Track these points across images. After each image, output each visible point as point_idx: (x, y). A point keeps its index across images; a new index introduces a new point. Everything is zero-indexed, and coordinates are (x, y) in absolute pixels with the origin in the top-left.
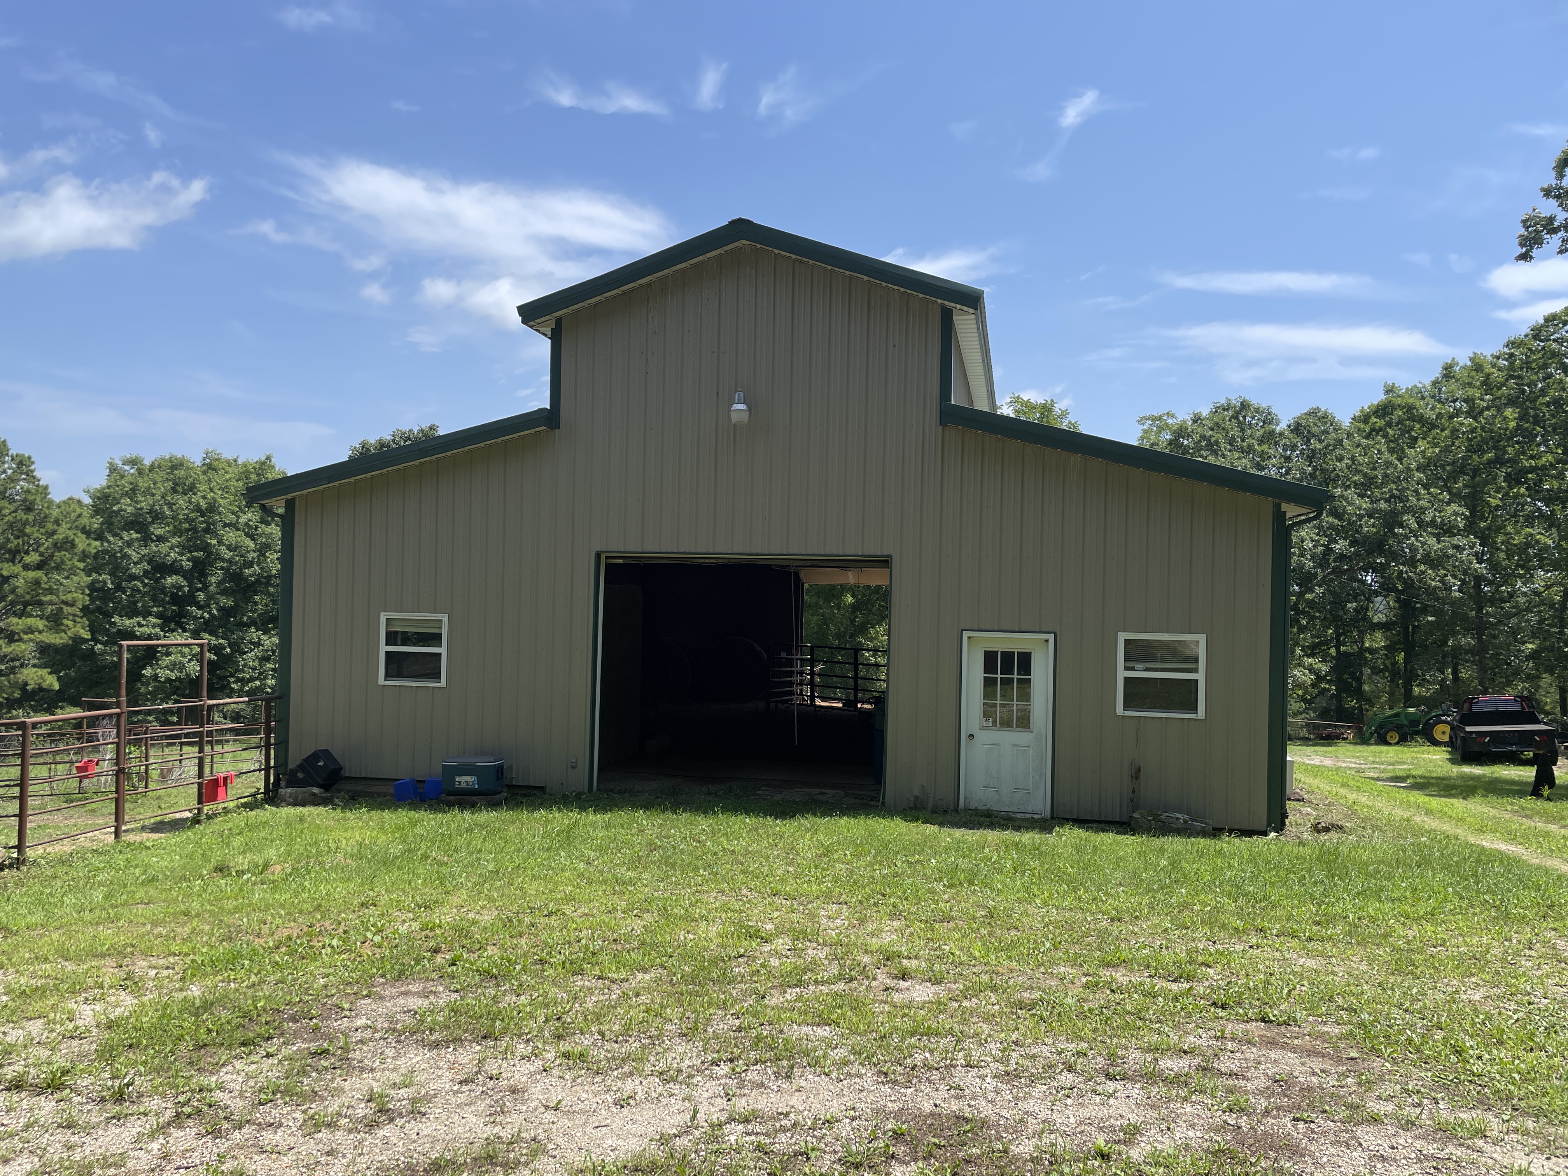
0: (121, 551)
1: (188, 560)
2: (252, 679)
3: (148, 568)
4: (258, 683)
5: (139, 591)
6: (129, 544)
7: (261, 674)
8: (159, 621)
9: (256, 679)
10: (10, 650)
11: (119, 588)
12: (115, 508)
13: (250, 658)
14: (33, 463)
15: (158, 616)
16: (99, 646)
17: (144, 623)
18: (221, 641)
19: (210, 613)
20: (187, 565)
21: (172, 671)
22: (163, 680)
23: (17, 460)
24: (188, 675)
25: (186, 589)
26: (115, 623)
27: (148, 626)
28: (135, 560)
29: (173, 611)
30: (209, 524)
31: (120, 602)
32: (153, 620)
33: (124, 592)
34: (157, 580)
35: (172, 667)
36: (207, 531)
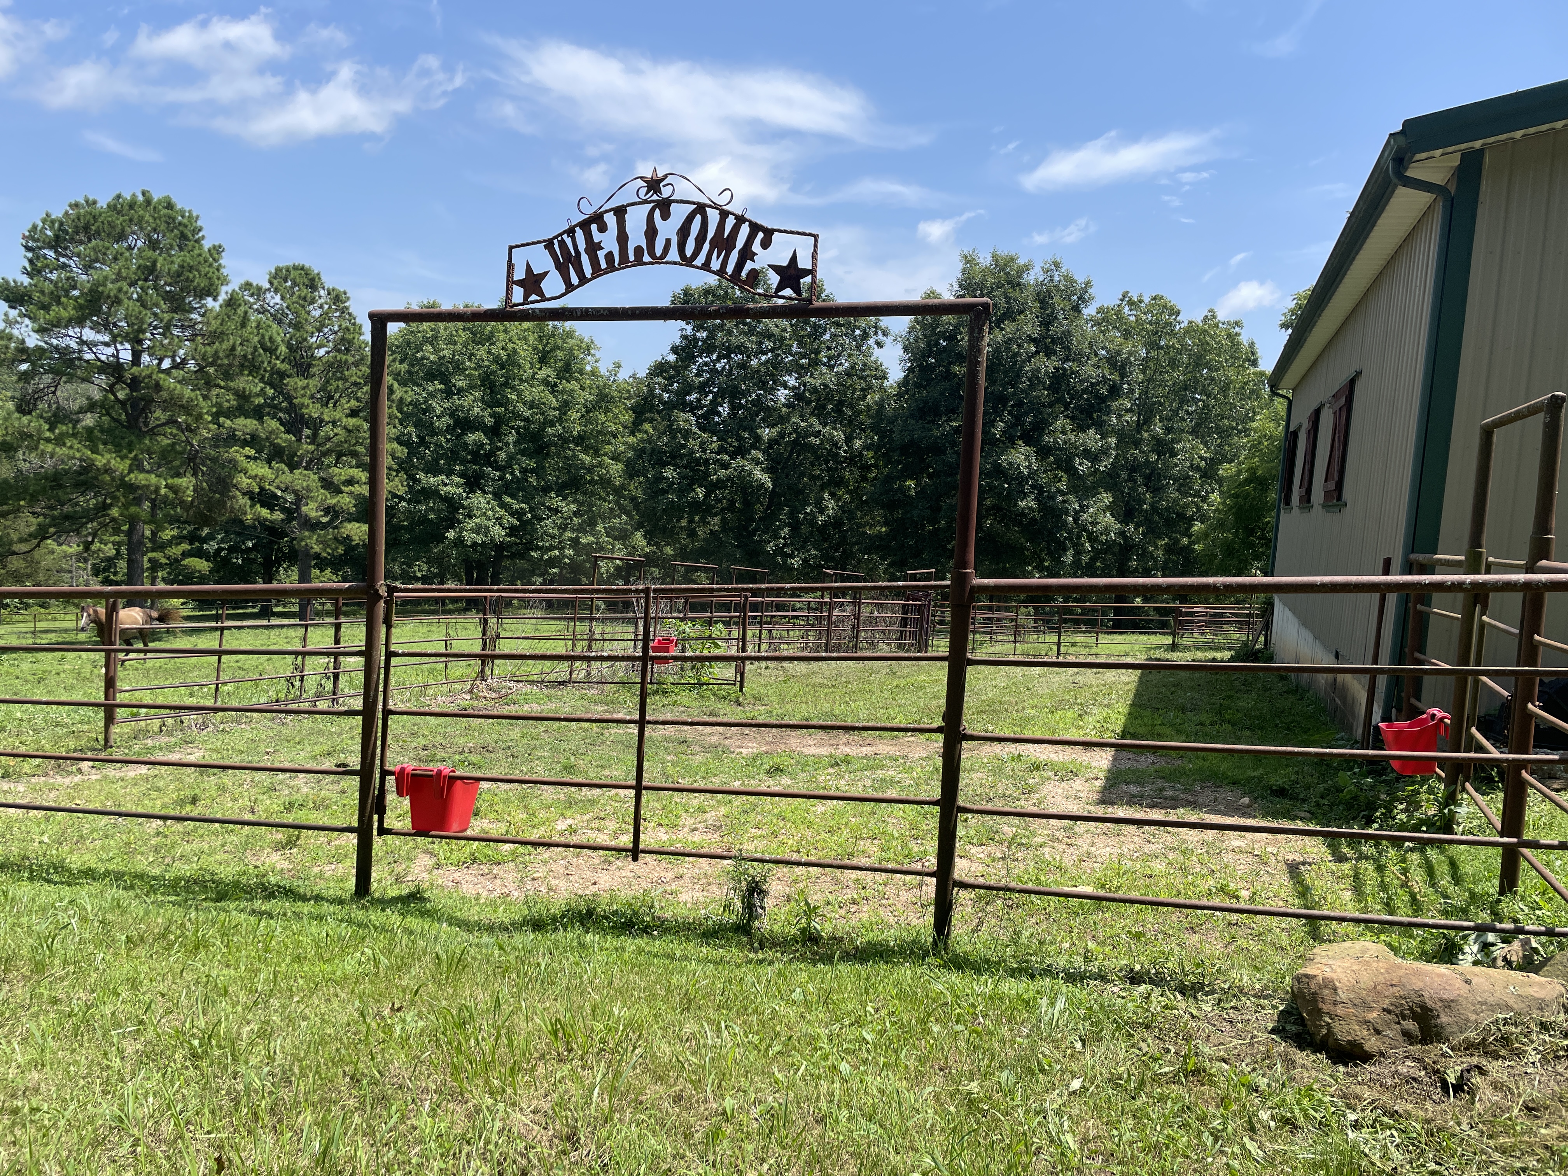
0: (425, 402)
1: (490, 416)
2: (551, 548)
3: (451, 422)
4: (557, 552)
5: (441, 446)
6: (432, 395)
7: (560, 542)
8: (462, 481)
9: (555, 548)
10: (334, 501)
11: (422, 441)
12: (419, 355)
13: (548, 525)
14: (348, 298)
15: (461, 475)
16: (404, 504)
17: (447, 481)
18: (523, 505)
19: (512, 474)
20: (489, 421)
21: (478, 534)
22: (469, 543)
23: (334, 294)
24: (492, 540)
25: (488, 447)
26: (419, 480)
27: (452, 486)
28: (438, 413)
29: (474, 471)
30: (507, 378)
31: (423, 457)
32: (457, 479)
33: (428, 448)
34: (459, 437)
35: (477, 530)
36: (506, 384)
